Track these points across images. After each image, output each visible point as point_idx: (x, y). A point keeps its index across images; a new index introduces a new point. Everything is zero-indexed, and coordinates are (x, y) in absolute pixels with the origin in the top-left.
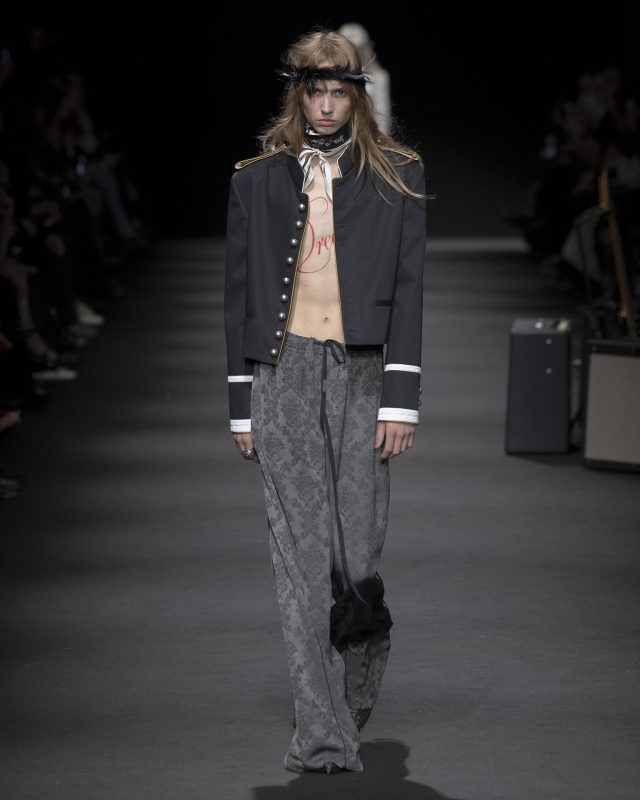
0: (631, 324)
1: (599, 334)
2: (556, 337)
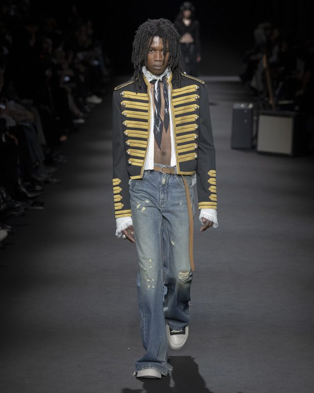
0: (273, 106)
1: (262, 109)
2: (248, 110)
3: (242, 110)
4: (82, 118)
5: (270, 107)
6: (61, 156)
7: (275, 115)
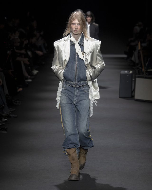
0: (144, 72)
1: (138, 74)
2: (129, 74)
3: (126, 75)
4: (30, 79)
5: (143, 73)
6: (18, 102)
7: (146, 78)
